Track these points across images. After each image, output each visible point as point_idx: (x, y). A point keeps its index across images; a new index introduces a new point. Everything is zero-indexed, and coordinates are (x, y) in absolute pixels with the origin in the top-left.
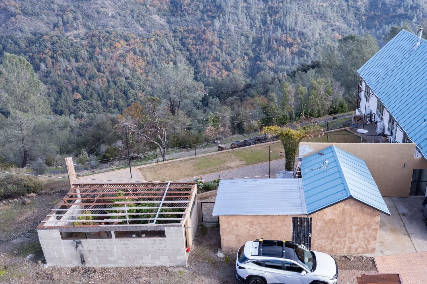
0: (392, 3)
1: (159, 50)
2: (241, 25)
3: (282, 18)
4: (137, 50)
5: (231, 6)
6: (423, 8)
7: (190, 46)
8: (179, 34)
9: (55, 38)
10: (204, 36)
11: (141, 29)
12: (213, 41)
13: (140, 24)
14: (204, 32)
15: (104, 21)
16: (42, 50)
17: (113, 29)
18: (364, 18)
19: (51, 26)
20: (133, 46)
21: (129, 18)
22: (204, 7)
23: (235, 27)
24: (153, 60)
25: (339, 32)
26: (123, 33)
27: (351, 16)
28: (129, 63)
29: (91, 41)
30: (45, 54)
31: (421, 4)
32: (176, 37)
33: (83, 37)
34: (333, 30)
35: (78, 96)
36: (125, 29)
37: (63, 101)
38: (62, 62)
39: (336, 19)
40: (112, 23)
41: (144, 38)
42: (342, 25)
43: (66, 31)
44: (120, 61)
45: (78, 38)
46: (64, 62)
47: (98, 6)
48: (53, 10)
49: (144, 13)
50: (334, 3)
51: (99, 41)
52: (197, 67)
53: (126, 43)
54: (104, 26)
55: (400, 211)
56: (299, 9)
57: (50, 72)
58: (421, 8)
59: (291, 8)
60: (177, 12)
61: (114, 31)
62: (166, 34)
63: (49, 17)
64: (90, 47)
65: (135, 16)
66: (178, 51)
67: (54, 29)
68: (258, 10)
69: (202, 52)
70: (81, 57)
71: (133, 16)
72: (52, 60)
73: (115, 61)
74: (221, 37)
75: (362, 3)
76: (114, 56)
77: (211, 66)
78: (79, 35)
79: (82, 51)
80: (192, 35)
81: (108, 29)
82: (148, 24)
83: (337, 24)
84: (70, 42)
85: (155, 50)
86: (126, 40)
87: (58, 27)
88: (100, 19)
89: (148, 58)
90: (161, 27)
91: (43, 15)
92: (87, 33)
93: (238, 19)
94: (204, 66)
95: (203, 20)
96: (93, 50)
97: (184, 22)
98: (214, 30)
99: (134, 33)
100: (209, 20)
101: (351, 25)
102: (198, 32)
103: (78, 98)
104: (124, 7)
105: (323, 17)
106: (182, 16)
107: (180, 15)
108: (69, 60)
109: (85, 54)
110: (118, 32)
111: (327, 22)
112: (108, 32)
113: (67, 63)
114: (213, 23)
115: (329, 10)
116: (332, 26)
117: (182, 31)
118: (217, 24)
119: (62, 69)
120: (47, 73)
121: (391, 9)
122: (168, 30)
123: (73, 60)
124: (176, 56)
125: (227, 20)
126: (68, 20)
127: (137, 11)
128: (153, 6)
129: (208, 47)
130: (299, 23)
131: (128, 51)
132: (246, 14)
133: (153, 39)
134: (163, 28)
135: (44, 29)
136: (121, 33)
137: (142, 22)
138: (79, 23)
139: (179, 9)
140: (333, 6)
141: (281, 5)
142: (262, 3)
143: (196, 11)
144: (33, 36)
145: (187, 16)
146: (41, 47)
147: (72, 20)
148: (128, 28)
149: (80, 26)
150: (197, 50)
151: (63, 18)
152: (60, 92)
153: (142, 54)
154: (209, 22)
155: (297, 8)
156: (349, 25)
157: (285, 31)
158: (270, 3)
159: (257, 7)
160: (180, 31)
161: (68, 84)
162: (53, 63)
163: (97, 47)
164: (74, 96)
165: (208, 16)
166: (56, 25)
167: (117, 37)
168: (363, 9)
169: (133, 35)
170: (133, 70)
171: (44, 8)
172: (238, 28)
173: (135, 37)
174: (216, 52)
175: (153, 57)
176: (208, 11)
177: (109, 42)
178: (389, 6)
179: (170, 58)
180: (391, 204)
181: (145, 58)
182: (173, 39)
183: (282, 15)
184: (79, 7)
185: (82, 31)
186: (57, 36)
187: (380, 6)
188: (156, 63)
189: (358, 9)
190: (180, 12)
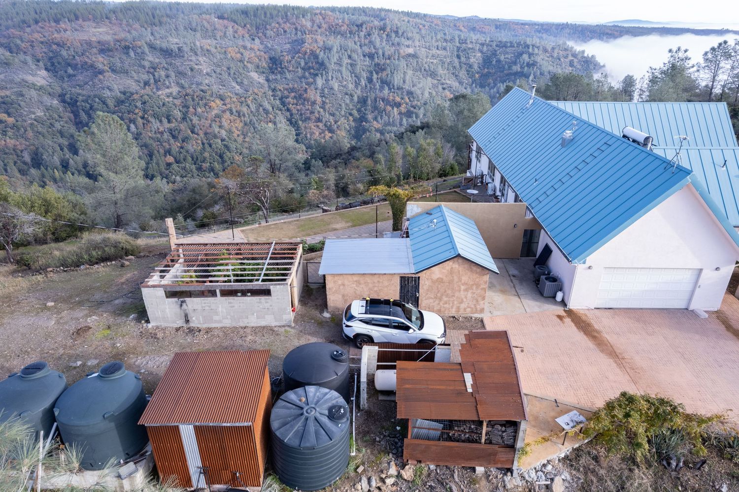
0: (507, 60)
1: (258, 110)
2: (345, 83)
3: (389, 76)
4: (234, 110)
5: (335, 63)
6: (540, 66)
7: (291, 105)
8: (279, 93)
9: (146, 97)
10: (305, 95)
11: (238, 87)
12: (315, 101)
13: (237, 82)
14: (306, 90)
15: (198, 79)
16: (132, 110)
17: (208, 87)
18: (477, 76)
19: (142, 85)
20: (229, 106)
21: (225, 76)
22: (306, 63)
23: (339, 86)
24: (250, 121)
25: (450, 91)
26: (218, 92)
27: (463, 74)
28: (225, 124)
29: (184, 101)
30: (135, 114)
31: (539, 61)
32: (275, 96)
33: (176, 96)
34: (444, 89)
35: (170, 159)
36: (221, 87)
37: (154, 164)
38: (154, 123)
39: (447, 77)
40: (207, 81)
41: (241, 97)
42: (453, 83)
43: (158, 89)
44: (216, 121)
45: (171, 98)
46: (156, 123)
47: (192, 63)
48: (144, 67)
49: (241, 70)
50: (445, 60)
51: (193, 100)
52: (298, 128)
53: (222, 102)
54: (198, 84)
55: (510, 273)
56: (407, 65)
57: (141, 134)
58: (539, 64)
59: (398, 65)
60: (276, 69)
61: (209, 90)
62: (265, 93)
63: (140, 74)
64: (183, 107)
65: (232, 73)
66: (277, 111)
67: (144, 88)
68: (364, 67)
69: (303, 112)
70: (174, 118)
71: (229, 74)
72: (143, 120)
73: (210, 121)
74: (323, 96)
75: (475, 60)
76: (209, 116)
77: (313, 127)
78: (171, 93)
79: (175, 111)
80: (293, 94)
81: (202, 88)
82: (246, 82)
83: (448, 82)
84: (161, 101)
85: (253, 110)
86: (221, 99)
87: (150, 85)
88: (194, 77)
89: (246, 119)
90: (260, 86)
91: (133, 72)
92: (180, 92)
93: (342, 77)
94: (305, 127)
95: (304, 78)
96: (186, 110)
97: (284, 79)
98: (316, 89)
99: (230, 92)
100: (311, 77)
101: (463, 83)
102: (299, 90)
103: (171, 161)
104: (220, 64)
105: (433, 74)
106: (282, 74)
107: (280, 72)
108: (161, 121)
109: (178, 114)
110: (214, 91)
111: (438, 80)
112: (202, 91)
113: (159, 124)
114: (315, 81)
115: (440, 67)
116: (443, 84)
117: (282, 89)
118: (320, 82)
119: (154, 130)
120: (137, 134)
121: (506, 67)
122: (267, 89)
123: (165, 121)
124: (275, 117)
125: (330, 78)
126: (159, 78)
127: (234, 68)
128: (250, 63)
129: (310, 107)
130: (407, 81)
131: (224, 111)
132: (350, 72)
133: (251, 98)
134: (262, 86)
135: (133, 87)
136: (217, 92)
137: (239, 80)
138: (172, 81)
139: (279, 65)
140: (443, 63)
141: (388, 61)
142: (368, 59)
143: (297, 68)
144: (122, 95)
145: (287, 74)
146: (131, 107)
147: (164, 78)
148: (225, 86)
149: (172, 84)
150: (298, 110)
151: (154, 76)
152: (151, 155)
153: (239, 114)
154: (311, 80)
155: (405, 66)
156: (461, 83)
157: (393, 90)
158: (376, 60)
159: (362, 63)
160: (280, 90)
161: (159, 146)
162: (144, 124)
163: (191, 107)
164: (166, 159)
165: (310, 73)
166: (146, 83)
167: (212, 96)
168: (476, 67)
169: (229, 94)
170: (230, 132)
171: (134, 65)
172: (342, 86)
173: (232, 96)
174: (319, 112)
175: (251, 118)
176: (309, 68)
177: (204, 101)
178: (504, 63)
179: (269, 119)
180: (501, 265)
181: (243, 118)
182: (272, 98)
183: (389, 72)
184: (171, 64)
185: (175, 90)
186: (147, 95)
187: (494, 62)
188: (254, 124)
189: (471, 66)
190: (279, 69)
